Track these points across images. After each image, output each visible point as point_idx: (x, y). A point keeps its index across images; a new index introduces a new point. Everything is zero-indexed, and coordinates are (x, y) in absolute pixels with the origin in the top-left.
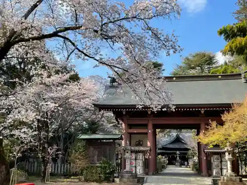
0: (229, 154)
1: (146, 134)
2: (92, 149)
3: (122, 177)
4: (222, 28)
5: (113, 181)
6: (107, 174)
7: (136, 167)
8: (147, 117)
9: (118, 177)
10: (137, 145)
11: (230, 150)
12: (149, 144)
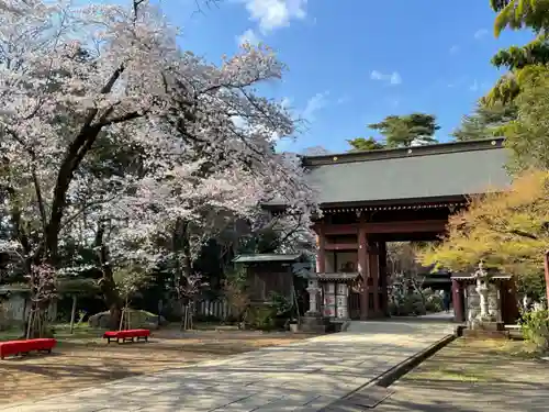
0: (482, 282)
1: (356, 251)
2: (257, 278)
3: (302, 322)
4: (498, 53)
5: (289, 329)
6: (278, 317)
7: (336, 307)
8: (355, 222)
9: (295, 323)
10: (343, 271)
11: (482, 275)
12: (360, 268)
